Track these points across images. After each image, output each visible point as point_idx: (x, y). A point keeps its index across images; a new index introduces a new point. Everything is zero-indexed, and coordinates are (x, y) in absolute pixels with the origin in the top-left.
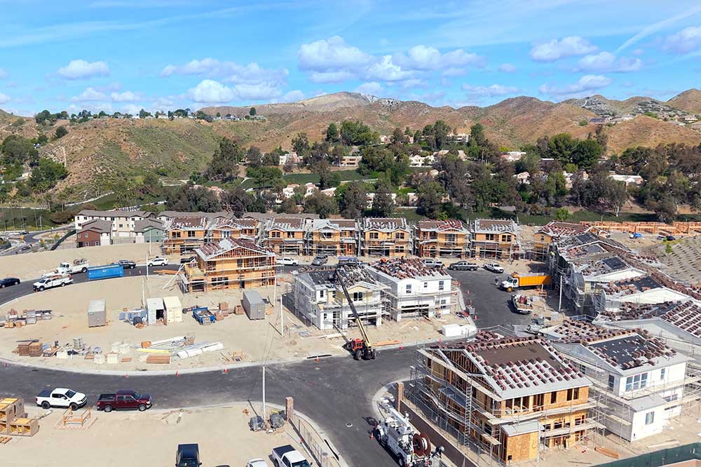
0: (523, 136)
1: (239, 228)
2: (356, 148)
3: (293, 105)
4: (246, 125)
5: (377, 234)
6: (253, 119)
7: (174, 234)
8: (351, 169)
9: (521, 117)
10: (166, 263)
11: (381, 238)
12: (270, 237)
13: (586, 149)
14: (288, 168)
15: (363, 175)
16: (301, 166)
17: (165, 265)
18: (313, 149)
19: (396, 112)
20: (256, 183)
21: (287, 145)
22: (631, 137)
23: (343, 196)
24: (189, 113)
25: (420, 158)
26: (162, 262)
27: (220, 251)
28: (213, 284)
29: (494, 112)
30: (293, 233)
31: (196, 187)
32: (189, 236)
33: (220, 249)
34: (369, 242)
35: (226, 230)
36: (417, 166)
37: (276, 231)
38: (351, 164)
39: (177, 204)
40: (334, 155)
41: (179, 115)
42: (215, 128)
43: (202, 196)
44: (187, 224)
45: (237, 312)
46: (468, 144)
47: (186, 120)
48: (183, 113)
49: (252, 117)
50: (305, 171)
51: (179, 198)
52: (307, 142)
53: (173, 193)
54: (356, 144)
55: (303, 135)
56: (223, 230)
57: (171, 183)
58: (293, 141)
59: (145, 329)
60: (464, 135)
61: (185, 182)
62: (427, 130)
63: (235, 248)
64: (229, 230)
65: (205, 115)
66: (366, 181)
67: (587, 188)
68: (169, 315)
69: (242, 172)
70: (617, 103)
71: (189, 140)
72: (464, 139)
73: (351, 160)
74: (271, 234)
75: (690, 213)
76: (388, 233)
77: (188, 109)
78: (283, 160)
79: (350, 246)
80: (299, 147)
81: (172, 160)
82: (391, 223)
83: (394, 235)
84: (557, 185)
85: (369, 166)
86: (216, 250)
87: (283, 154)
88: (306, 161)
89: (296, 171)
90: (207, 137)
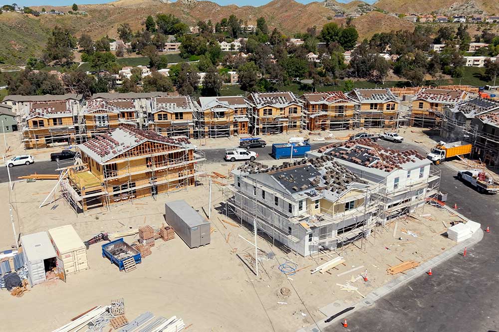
0: (289, 28)
1: (116, 111)
2: (172, 37)
3: (105, 6)
4: (70, 18)
5: (271, 110)
6: (76, 14)
7: (35, 123)
8: (173, 53)
9: (286, 14)
10: (31, 161)
11: (276, 114)
12: (156, 120)
13: (348, 34)
14: (119, 53)
15: (184, 58)
16: (129, 51)
17: (30, 163)
18: (136, 36)
19: (194, 10)
20: (92, 66)
21: (113, 33)
22: (368, 26)
23: (176, 75)
24: (16, 9)
25: (226, 44)
26: (27, 160)
27: (120, 148)
28: (115, 195)
29: (265, 10)
30: (181, 114)
31: (36, 71)
32: (55, 124)
33: (117, 144)
34: (263, 119)
35: (101, 115)
36: (225, 50)
37: (162, 113)
38: (172, 49)
39: (20, 88)
40: (158, 41)
41: (8, 10)
42: (43, 22)
43: (45, 79)
44: (49, 110)
45: (166, 238)
46: (257, 34)
47: (14, 14)
48: (12, 8)
49: (74, 12)
50: (134, 56)
51: (22, 82)
52: (131, 31)
53: (14, 79)
54: (171, 34)
55: (126, 25)
56: (97, 115)
57: (10, 69)
58: (119, 30)
59: (28, 295)
60: (252, 26)
61: (24, 68)
62: (223, 23)
63: (141, 142)
64: (105, 115)
65: (31, 10)
66: (189, 63)
67: (362, 63)
68: (66, 264)
69: (77, 58)
70: (344, 5)
71: (19, 30)
72: (253, 30)
73: (172, 47)
74: (156, 117)
75: (432, 79)
76: (281, 109)
77: (15, 4)
78: (113, 46)
79: (243, 125)
80: (124, 35)
81: (7, 49)
82: (281, 98)
83: (287, 110)
84: (339, 62)
85: (189, 50)
86: (112, 148)
87: (112, 41)
88: (134, 47)
89: (126, 56)
90: (36, 28)
